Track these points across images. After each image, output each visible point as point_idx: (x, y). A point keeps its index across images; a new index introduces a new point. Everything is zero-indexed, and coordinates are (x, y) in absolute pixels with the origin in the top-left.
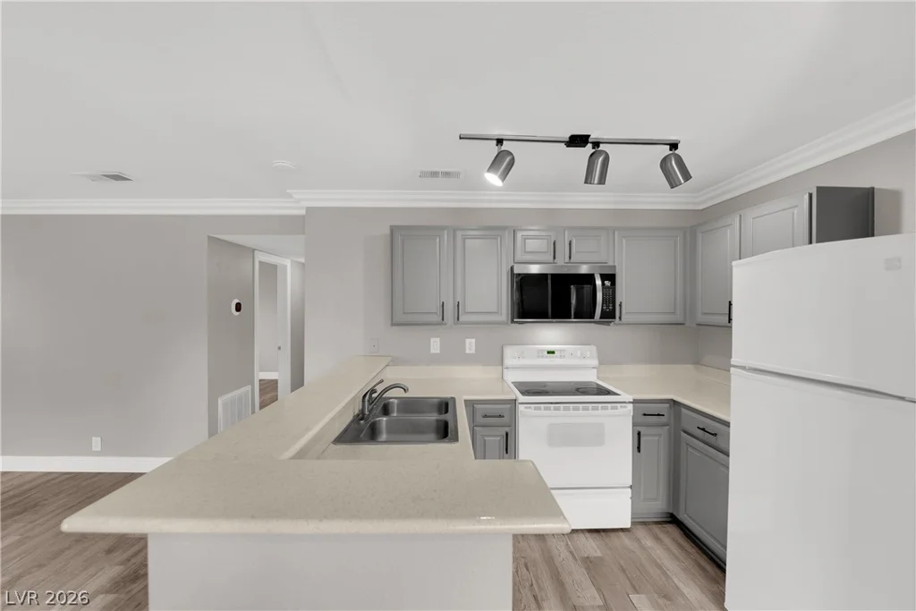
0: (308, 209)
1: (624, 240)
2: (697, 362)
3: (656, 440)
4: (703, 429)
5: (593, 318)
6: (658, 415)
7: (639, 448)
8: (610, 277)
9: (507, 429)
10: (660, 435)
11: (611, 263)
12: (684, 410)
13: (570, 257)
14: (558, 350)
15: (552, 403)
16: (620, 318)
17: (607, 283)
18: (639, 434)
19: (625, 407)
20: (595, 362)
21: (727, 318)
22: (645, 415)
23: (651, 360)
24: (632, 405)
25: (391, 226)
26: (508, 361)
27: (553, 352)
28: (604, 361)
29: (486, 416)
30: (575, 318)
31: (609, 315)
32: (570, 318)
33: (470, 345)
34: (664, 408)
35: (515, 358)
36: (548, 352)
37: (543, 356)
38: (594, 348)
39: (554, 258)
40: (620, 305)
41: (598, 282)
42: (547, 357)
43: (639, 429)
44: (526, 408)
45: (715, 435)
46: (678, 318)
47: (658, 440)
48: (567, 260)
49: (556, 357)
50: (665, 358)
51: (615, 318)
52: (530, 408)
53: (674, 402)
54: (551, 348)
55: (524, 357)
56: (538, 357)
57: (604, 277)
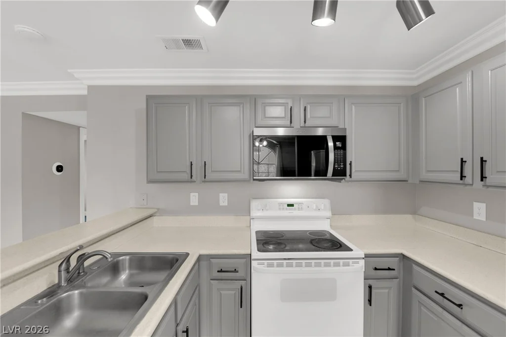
0: (90, 88)
1: (353, 107)
2: (414, 212)
3: (387, 292)
4: (442, 295)
5: (326, 176)
6: (389, 269)
7: (370, 301)
8: (341, 139)
9: (243, 283)
10: (390, 288)
11: (341, 126)
12: (415, 267)
13: (305, 122)
14: (296, 203)
15: (285, 259)
16: (350, 176)
17: (338, 144)
18: (370, 287)
19: (358, 263)
20: (328, 214)
21: (459, 175)
22: (376, 269)
23: (376, 212)
24: (364, 260)
25: (147, 96)
26: (254, 213)
27: (292, 205)
28: (336, 211)
29: (221, 271)
30: (315, 176)
31: (341, 172)
32: (311, 176)
33: (223, 199)
34: (393, 263)
35: (259, 210)
36: (289, 205)
37: (283, 209)
38: (326, 202)
39: (291, 122)
40: (350, 164)
41: (331, 144)
42: (286, 209)
43: (371, 282)
44: (259, 264)
45: (460, 306)
46: (402, 175)
47: (388, 292)
48: (302, 124)
49: (295, 209)
50: (388, 209)
51: (345, 175)
52: (263, 264)
53: (403, 257)
54: (291, 201)
55: (267, 210)
56: (280, 209)
57: (335, 139)
